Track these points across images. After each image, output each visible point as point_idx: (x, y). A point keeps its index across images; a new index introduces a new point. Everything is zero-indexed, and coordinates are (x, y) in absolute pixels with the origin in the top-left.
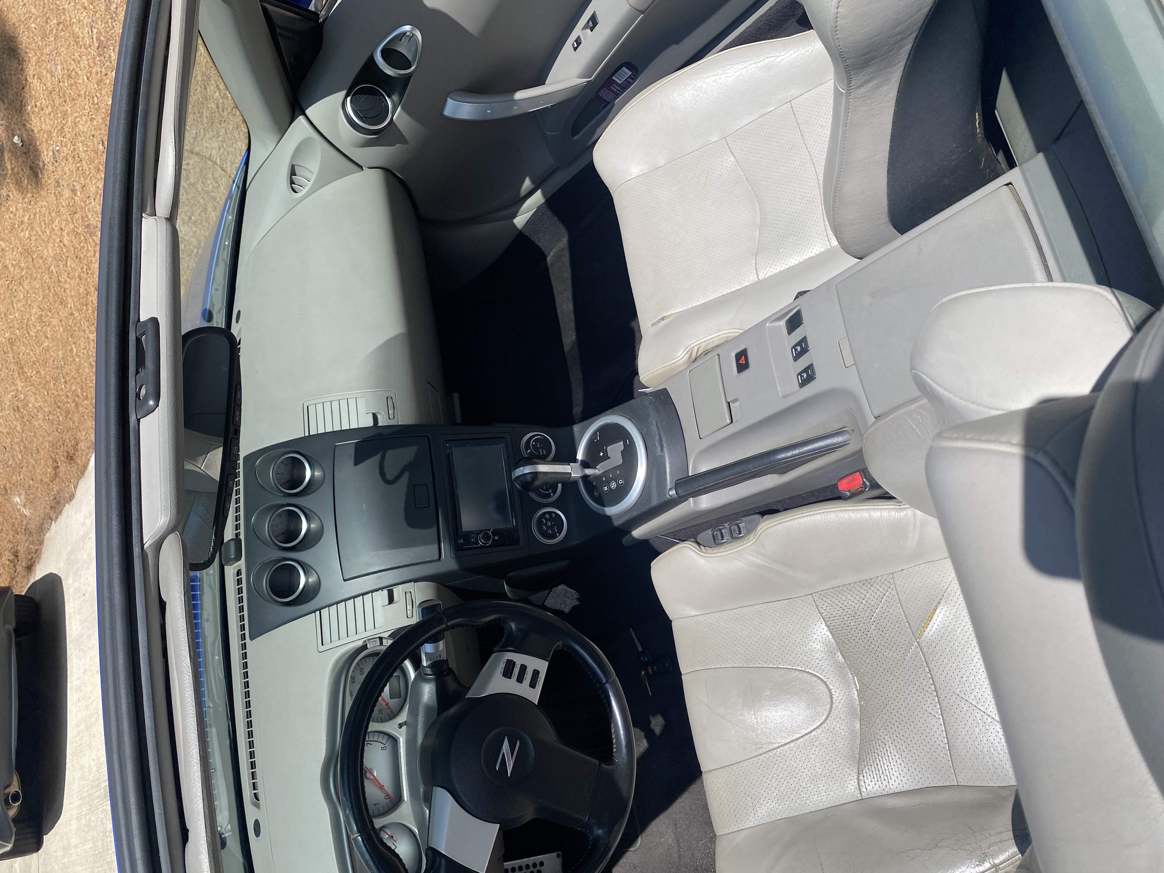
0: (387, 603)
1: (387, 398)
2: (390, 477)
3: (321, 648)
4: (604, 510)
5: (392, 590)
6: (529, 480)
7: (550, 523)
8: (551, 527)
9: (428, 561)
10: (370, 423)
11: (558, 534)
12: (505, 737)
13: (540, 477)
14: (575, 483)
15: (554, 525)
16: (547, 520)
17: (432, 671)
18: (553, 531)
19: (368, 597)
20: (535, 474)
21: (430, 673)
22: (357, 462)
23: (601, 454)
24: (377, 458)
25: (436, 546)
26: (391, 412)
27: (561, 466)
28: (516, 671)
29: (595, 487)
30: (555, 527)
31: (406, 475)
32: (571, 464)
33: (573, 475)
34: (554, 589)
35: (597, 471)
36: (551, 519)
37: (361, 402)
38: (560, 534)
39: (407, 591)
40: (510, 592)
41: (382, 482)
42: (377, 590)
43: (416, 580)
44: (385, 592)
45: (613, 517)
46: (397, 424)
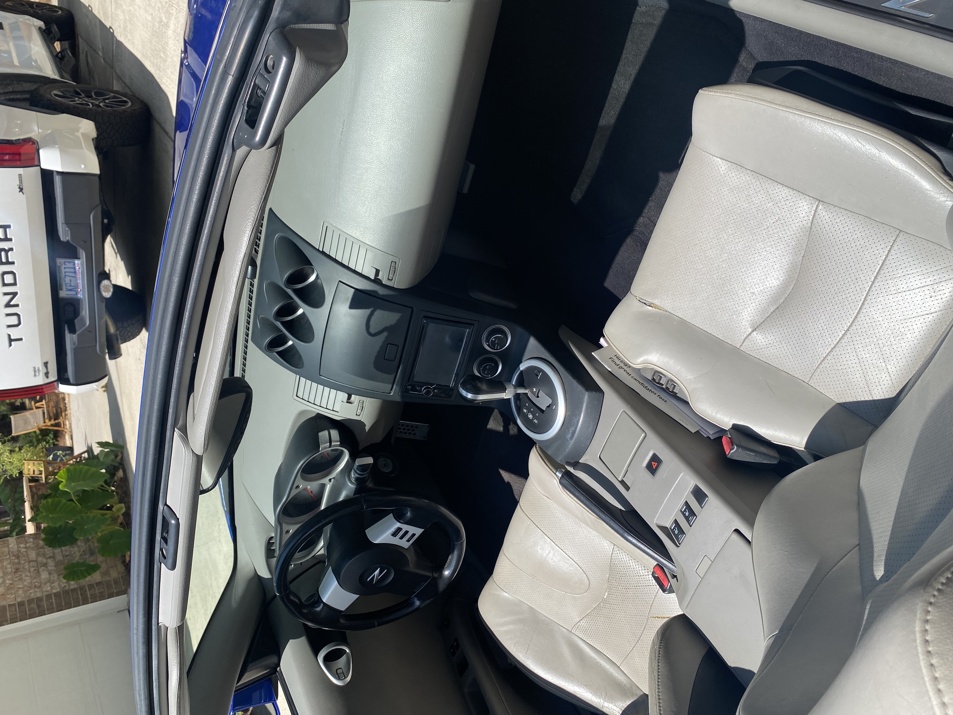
0: (346, 402)
1: (392, 262)
2: (372, 331)
10: (372, 273)
22: (351, 307)
24: (367, 311)
26: (391, 273)
31: (385, 334)
37: (370, 255)
41: (365, 331)
46: (393, 286)
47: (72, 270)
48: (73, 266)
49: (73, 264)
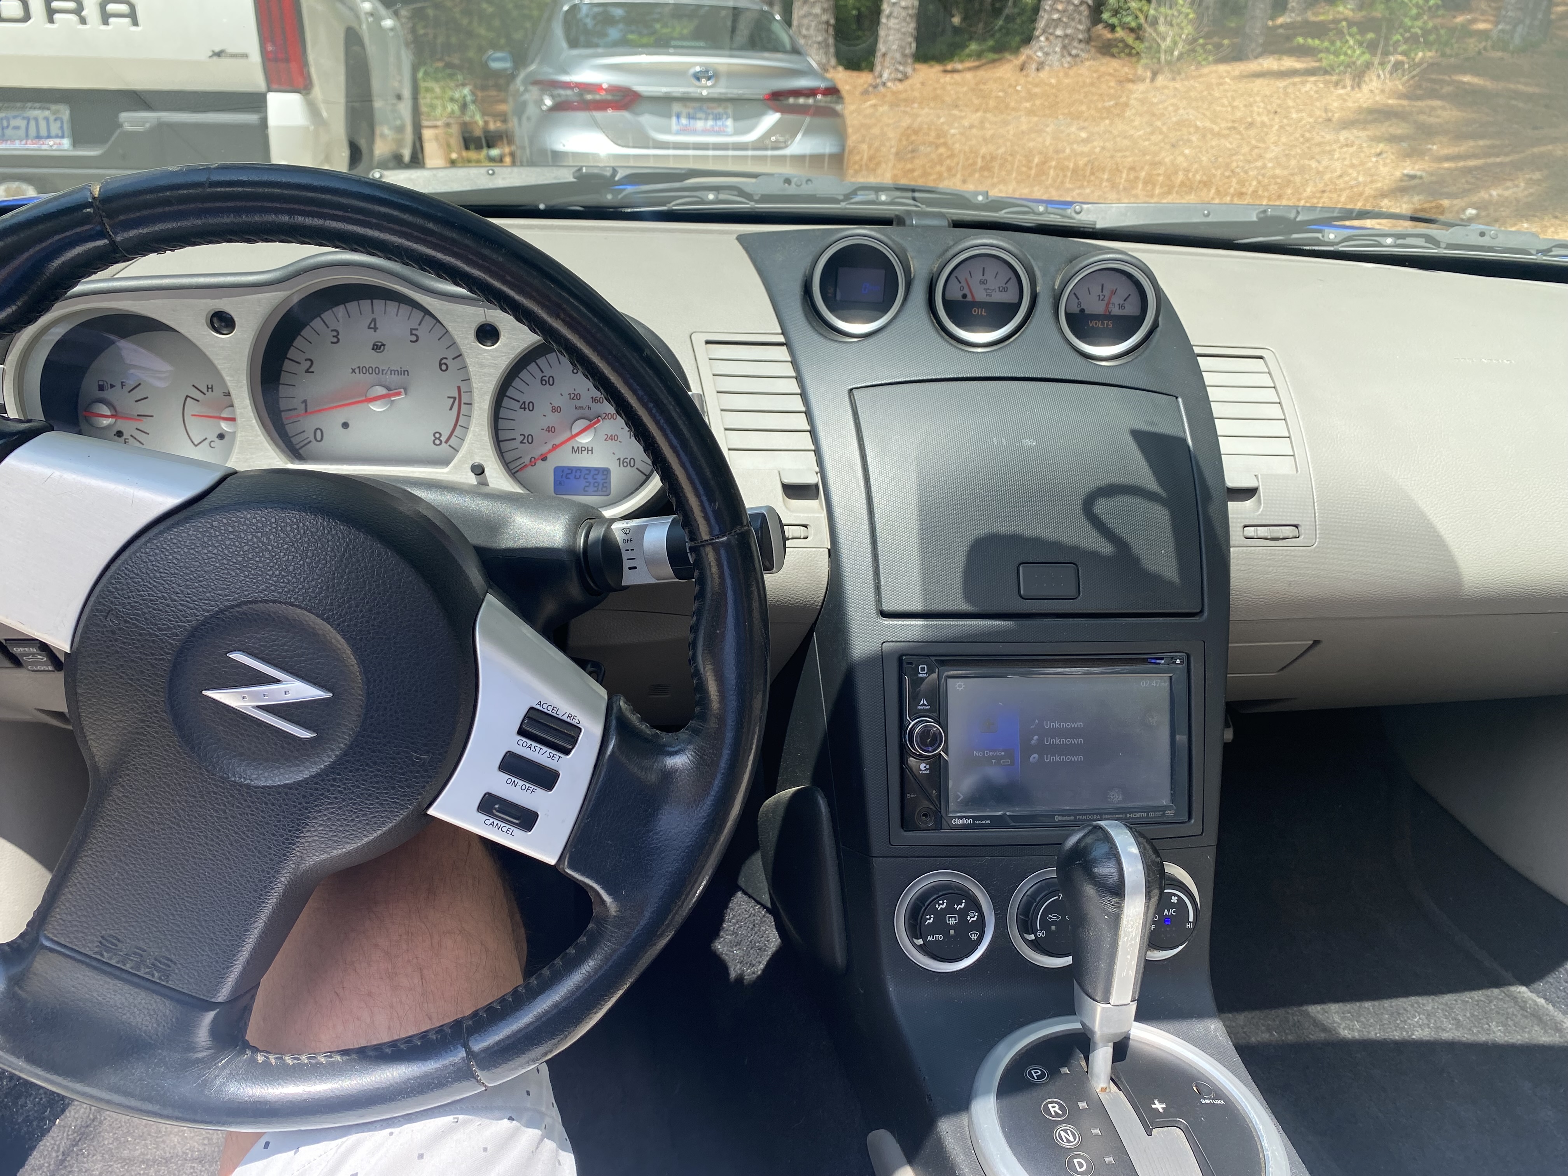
0: (786, 481)
1: (1296, 526)
2: (1102, 507)
3: (699, 340)
4: (987, 1092)
5: (816, 496)
6: (1096, 870)
7: (952, 922)
8: (940, 926)
9: (879, 583)
10: (1234, 478)
11: (920, 942)
12: (330, 691)
13: (1109, 903)
14: (1069, 1009)
15: (946, 935)
16: (963, 914)
17: (596, 542)
18: (934, 929)
19: (805, 441)
20: (1117, 890)
21: (592, 535)
22: (1138, 435)
23: (1159, 1106)
24: (1150, 482)
25: (917, 606)
26: (1262, 532)
27: (1132, 974)
28: (540, 755)
29: (1054, 1072)
30: (940, 937)
31: (1105, 548)
32: (1134, 1006)
33: (1100, 1007)
34: (770, 918)
35: (1103, 1085)
36: (963, 926)
37: (1284, 467)
38: (920, 948)
39: (811, 531)
40: (777, 803)
41: (1091, 486)
42: (820, 462)
43: (834, 553)
44: (812, 478)
45: (964, 1119)
46: (1232, 543)
47: (44, 132)
48: (53, 133)
49: (60, 134)
